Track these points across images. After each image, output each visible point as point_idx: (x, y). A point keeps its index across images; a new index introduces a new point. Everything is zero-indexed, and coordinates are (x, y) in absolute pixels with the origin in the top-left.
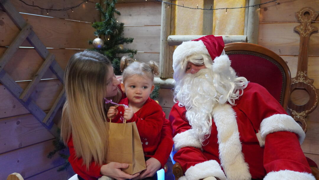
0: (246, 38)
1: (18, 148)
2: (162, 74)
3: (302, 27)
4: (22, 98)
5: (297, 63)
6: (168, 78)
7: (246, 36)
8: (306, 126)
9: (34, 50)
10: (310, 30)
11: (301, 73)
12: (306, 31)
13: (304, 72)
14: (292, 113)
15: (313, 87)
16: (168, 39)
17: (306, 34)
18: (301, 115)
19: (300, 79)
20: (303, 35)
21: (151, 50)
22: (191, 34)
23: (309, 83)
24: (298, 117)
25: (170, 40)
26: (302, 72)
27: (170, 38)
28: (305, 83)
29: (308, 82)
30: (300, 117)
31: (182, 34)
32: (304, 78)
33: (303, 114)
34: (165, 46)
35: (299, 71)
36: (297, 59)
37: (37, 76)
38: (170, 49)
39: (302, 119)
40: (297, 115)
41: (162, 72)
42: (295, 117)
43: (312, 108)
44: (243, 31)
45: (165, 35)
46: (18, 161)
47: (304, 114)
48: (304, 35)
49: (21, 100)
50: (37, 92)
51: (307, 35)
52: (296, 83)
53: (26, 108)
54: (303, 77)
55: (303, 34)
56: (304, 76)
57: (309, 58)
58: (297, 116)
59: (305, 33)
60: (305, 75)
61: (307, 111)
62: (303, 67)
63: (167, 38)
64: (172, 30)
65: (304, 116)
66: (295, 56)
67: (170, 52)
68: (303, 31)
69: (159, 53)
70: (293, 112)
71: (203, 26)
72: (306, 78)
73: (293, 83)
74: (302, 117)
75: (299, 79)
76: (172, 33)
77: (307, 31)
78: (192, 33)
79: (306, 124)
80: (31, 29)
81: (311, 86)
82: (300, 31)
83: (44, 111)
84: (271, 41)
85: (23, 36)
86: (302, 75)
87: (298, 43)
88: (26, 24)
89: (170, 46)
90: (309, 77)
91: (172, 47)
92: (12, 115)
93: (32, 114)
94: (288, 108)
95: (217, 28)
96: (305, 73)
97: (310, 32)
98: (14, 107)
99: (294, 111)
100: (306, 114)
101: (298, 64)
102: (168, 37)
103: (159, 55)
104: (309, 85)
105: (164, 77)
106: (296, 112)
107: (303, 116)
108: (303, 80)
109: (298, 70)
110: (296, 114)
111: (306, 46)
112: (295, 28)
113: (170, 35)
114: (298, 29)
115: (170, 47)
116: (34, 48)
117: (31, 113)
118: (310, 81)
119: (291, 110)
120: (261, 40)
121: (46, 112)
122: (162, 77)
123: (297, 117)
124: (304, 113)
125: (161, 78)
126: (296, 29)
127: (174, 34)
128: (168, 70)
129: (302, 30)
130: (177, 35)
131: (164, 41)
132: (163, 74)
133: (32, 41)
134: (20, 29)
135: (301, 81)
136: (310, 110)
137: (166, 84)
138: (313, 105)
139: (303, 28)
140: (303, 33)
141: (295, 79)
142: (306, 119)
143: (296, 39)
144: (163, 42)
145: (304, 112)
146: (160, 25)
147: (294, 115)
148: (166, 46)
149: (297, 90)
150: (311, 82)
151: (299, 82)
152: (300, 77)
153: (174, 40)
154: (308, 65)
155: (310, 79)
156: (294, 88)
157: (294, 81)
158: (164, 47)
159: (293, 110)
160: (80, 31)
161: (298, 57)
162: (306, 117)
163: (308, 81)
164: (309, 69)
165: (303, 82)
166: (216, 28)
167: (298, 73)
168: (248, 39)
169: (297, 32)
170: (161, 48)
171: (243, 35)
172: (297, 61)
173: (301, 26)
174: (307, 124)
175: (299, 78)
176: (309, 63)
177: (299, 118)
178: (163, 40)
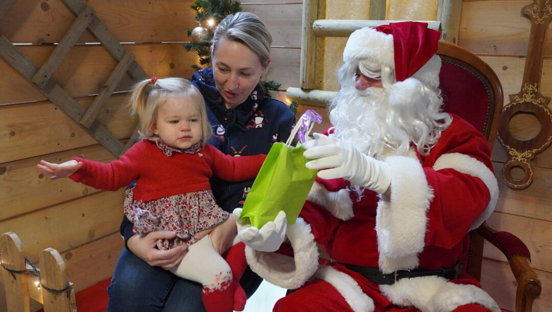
0: (439, 25)
1: (82, 195)
2: (303, 82)
3: (535, 8)
4: (83, 122)
5: (523, 70)
6: (313, 89)
7: (440, 22)
8: (531, 175)
9: (101, 48)
10: (549, 12)
11: (529, 87)
12: (542, 15)
13: (534, 86)
14: (510, 153)
15: (548, 110)
16: (314, 26)
17: (541, 20)
18: (524, 156)
19: (527, 96)
20: (536, 22)
21: (288, 43)
22: (350, 19)
23: (540, 104)
24: (519, 160)
25: (317, 27)
26: (531, 85)
27: (317, 25)
28: (535, 103)
29: (540, 102)
30: (523, 159)
31: (336, 18)
32: (533, 95)
33: (528, 154)
34: (309, 38)
35: (526, 84)
36: (523, 62)
37: (106, 88)
38: (317, 42)
39: (525, 162)
40: (517, 156)
41: (303, 79)
42: (515, 159)
43: (543, 146)
44: (436, 14)
45: (308, 20)
46: (83, 215)
47: (530, 155)
48: (538, 21)
49: (82, 125)
50: (108, 111)
51: (543, 22)
52: (520, 103)
53: (91, 136)
54: (531, 94)
55: (537, 19)
56: (533, 92)
57: (544, 60)
58: (516, 158)
59: (540, 18)
60: (536, 91)
61: (534, 151)
62: (533, 75)
63: (312, 24)
64: (321, 11)
65: (530, 157)
66: (521, 57)
67: (316, 47)
68: (537, 14)
69: (300, 48)
70: (511, 150)
71: (370, 4)
72: (537, 95)
73: (515, 104)
74: (526, 160)
75: (525, 97)
76: (320, 16)
77: (545, 14)
78: (352, 16)
79: (531, 171)
80: (92, 14)
81: (545, 110)
82: (533, 14)
83: (120, 140)
84: (481, 30)
85: (80, 26)
86: (530, 89)
87: (528, 35)
88: (84, 8)
89: (316, 37)
90: (543, 93)
91: (320, 38)
92: (71, 147)
93: (102, 146)
94: (503, 144)
95: (393, 8)
96: (536, 86)
97: (549, 16)
98: (73, 135)
99: (513, 149)
100: (532, 155)
101: (525, 71)
102: (314, 23)
103: (300, 52)
104: (541, 107)
105: (307, 88)
106: (516, 150)
107: (526, 158)
108: (532, 98)
109: (524, 82)
110: (516, 154)
111: (541, 40)
112: (523, 9)
113: (317, 19)
114: (529, 10)
115: (318, 38)
116: (99, 43)
117: (99, 144)
118: (544, 101)
119: (508, 147)
120: (465, 28)
121: (123, 141)
122: (304, 88)
123: (517, 160)
124: (530, 153)
125: (302, 89)
126: (525, 11)
127: (324, 18)
128: (313, 76)
129: (535, 12)
130: (329, 19)
131: (307, 29)
132: (305, 84)
133: (95, 33)
134: (76, 16)
135: (528, 100)
136: (540, 149)
137: (310, 98)
138: (546, 141)
139: (538, 9)
140: (538, 17)
141: (517, 97)
142: (532, 163)
143: (525, 27)
144: (305, 31)
145: (529, 151)
146: (302, 4)
147: (512, 156)
148: (311, 38)
149: (519, 116)
150: (546, 101)
151: (525, 102)
152: (527, 93)
153: (323, 28)
154: (542, 74)
155: (543, 97)
156: (516, 111)
157: (517, 100)
158: (308, 40)
159: (511, 147)
160: (176, 14)
161: (525, 59)
162: (532, 160)
163: (540, 100)
164: (544, 79)
165: (531, 102)
166: (391, 8)
167: (523, 87)
168: (443, 28)
169: (526, 15)
170: (303, 41)
171: (436, 20)
172: (524, 66)
173: (535, 5)
174: (533, 171)
175: (525, 94)
176: (544, 70)
177: (521, 160)
178: (305, 28)
